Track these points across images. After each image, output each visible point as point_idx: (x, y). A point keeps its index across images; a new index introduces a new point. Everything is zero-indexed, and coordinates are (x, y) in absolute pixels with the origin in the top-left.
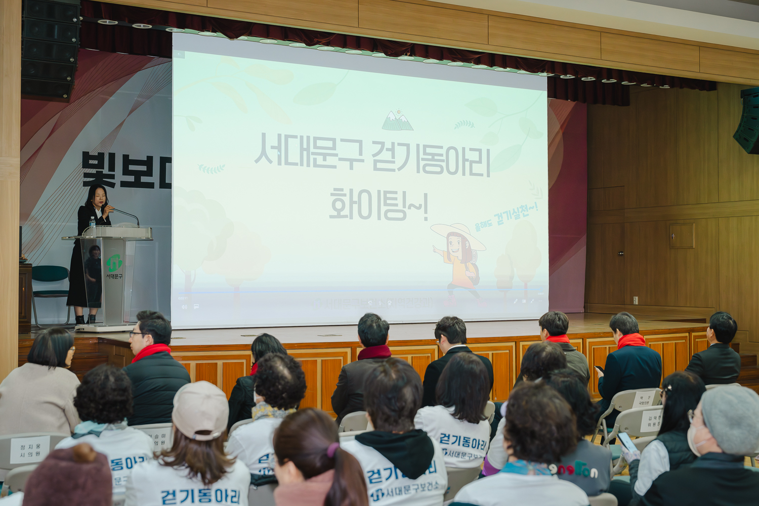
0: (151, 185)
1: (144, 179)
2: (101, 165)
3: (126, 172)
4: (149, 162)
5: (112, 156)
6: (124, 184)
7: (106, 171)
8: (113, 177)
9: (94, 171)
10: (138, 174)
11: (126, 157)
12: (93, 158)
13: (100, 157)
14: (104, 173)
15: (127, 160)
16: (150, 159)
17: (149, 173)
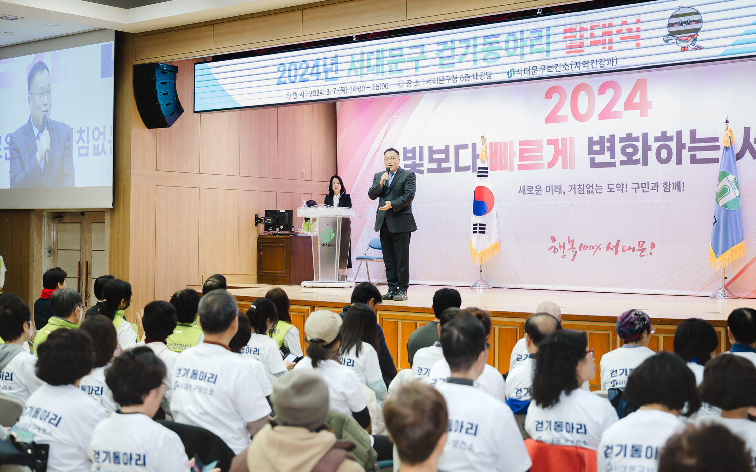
0: (448, 170)
1: (444, 165)
2: (414, 157)
3: (431, 160)
4: (446, 151)
5: (421, 148)
6: (431, 171)
7: (417, 161)
8: (422, 165)
9: (410, 162)
10: (439, 161)
11: (431, 148)
12: (410, 151)
13: (413, 150)
14: (416, 163)
15: (432, 151)
16: (447, 147)
17: (447, 160)
